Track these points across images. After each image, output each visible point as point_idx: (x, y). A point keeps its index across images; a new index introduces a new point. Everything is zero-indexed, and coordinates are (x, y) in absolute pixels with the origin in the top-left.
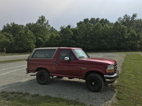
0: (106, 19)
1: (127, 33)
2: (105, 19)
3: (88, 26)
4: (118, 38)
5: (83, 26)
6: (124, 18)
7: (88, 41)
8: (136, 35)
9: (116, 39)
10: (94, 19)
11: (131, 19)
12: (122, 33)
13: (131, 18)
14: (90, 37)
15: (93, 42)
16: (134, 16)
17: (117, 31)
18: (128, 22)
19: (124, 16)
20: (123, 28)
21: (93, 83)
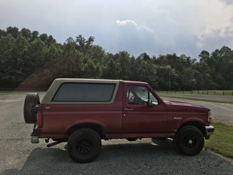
0: (51, 36)
1: (83, 64)
2: (48, 35)
3: (18, 42)
4: (71, 69)
5: (8, 40)
6: (78, 40)
7: (18, 69)
8: (95, 67)
9: (67, 70)
10: (28, 30)
11: (86, 44)
12: (76, 62)
13: (87, 42)
14: (23, 63)
15: (30, 73)
16: (91, 40)
17: (69, 59)
18: (82, 47)
19: (77, 37)
20: (78, 55)
21: (191, 142)
